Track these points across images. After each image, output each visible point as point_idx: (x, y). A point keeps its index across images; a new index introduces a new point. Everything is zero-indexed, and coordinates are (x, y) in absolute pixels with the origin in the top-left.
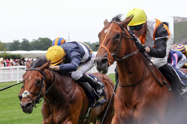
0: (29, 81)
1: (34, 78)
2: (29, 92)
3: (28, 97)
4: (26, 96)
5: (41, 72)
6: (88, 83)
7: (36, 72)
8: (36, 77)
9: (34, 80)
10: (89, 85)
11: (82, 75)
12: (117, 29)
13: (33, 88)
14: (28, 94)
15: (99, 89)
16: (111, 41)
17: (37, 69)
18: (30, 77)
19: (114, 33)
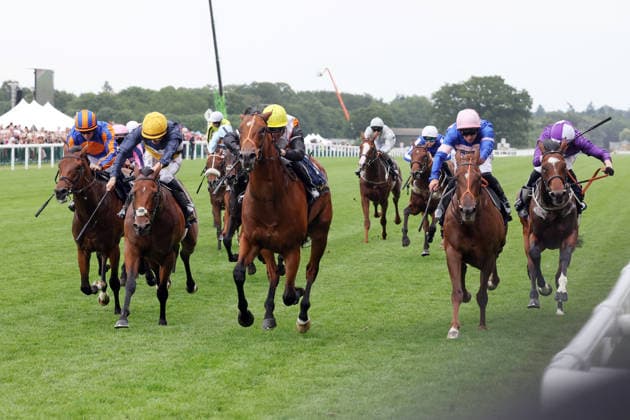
2: (146, 208)
7: (151, 182)
8: (152, 188)
13: (149, 203)
17: (150, 177)
18: (144, 189)
19: (260, 126)
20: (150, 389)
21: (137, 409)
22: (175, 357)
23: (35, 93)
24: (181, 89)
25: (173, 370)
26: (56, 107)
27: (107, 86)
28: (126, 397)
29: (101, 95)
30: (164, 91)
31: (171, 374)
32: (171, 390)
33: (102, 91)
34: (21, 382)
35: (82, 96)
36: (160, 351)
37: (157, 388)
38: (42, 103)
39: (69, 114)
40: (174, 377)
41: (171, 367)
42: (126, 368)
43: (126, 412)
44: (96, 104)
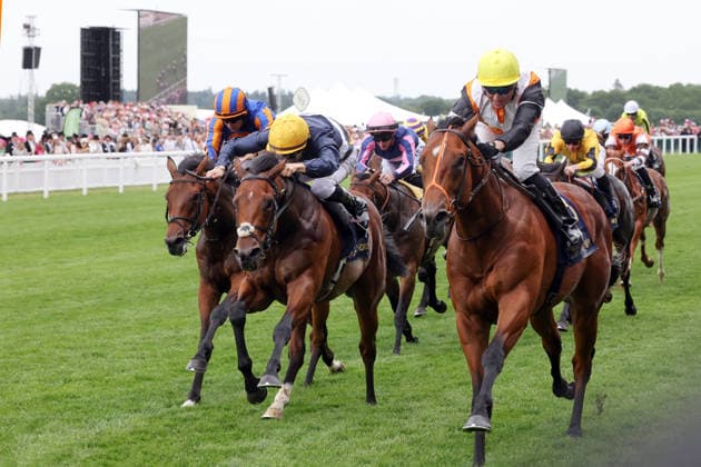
0: (248, 202)
1: (260, 195)
2: (252, 224)
3: (252, 235)
4: (247, 233)
5: (271, 180)
6: (341, 204)
7: (263, 183)
8: (263, 193)
9: (260, 199)
10: (344, 209)
11: (334, 189)
12: (459, 147)
13: (260, 217)
14: (252, 229)
15: (360, 215)
16: (448, 172)
17: (261, 175)
18: (251, 194)
19: (454, 156)
20: (658, 374)
21: (647, 393)
22: (683, 343)
23: (549, 91)
24: (689, 85)
25: (681, 356)
26: (569, 104)
27: (617, 84)
28: (636, 382)
29: (612, 92)
30: (671, 88)
31: (679, 359)
32: (679, 376)
33: (613, 88)
34: (536, 367)
35: (594, 93)
36: (668, 338)
37: (665, 373)
38: (556, 101)
39: (581, 111)
40: (681, 362)
41: (679, 353)
42: (635, 354)
43: (635, 395)
44: (607, 101)
